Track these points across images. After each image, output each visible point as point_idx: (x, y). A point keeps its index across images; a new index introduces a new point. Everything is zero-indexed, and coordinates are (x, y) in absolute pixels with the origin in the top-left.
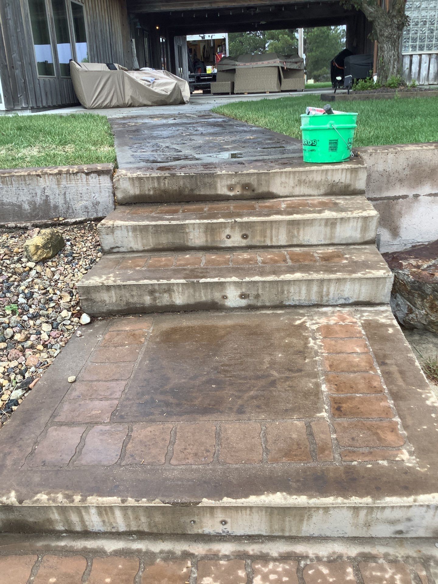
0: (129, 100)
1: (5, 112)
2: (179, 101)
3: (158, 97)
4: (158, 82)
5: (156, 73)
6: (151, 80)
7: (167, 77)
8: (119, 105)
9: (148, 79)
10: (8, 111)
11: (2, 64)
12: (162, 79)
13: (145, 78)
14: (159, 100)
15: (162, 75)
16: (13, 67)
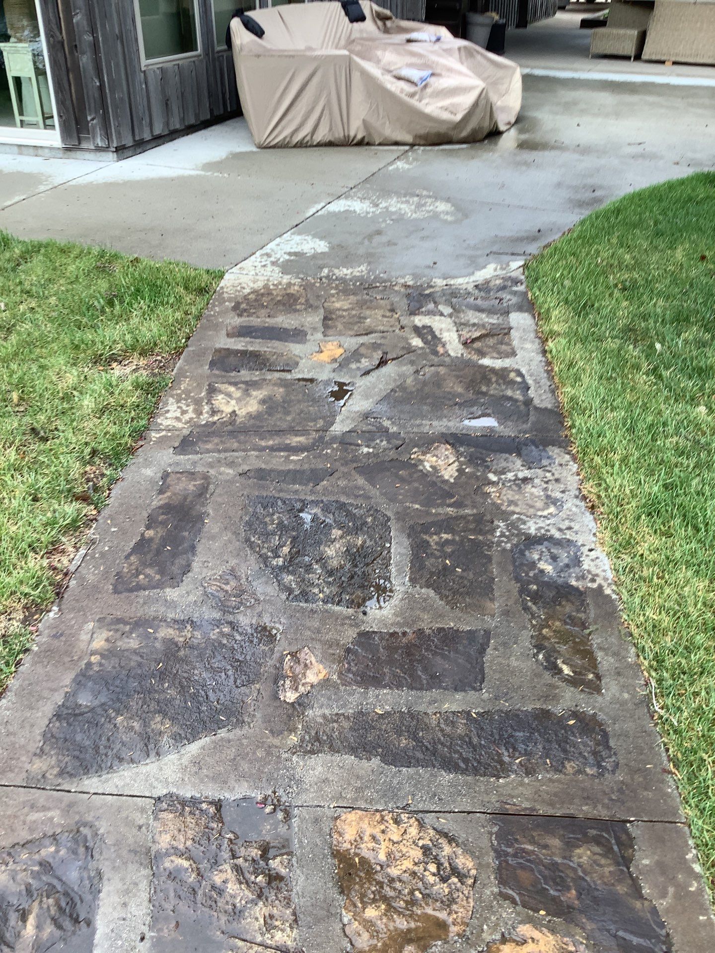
0: (357, 130)
1: (61, 152)
2: (485, 133)
3: (430, 124)
4: (436, 85)
5: (440, 55)
6: (421, 79)
7: (463, 69)
8: (333, 139)
9: (415, 74)
10: (67, 149)
11: (52, 36)
12: (448, 77)
13: (405, 72)
14: (434, 131)
15: (453, 62)
16: (76, 46)
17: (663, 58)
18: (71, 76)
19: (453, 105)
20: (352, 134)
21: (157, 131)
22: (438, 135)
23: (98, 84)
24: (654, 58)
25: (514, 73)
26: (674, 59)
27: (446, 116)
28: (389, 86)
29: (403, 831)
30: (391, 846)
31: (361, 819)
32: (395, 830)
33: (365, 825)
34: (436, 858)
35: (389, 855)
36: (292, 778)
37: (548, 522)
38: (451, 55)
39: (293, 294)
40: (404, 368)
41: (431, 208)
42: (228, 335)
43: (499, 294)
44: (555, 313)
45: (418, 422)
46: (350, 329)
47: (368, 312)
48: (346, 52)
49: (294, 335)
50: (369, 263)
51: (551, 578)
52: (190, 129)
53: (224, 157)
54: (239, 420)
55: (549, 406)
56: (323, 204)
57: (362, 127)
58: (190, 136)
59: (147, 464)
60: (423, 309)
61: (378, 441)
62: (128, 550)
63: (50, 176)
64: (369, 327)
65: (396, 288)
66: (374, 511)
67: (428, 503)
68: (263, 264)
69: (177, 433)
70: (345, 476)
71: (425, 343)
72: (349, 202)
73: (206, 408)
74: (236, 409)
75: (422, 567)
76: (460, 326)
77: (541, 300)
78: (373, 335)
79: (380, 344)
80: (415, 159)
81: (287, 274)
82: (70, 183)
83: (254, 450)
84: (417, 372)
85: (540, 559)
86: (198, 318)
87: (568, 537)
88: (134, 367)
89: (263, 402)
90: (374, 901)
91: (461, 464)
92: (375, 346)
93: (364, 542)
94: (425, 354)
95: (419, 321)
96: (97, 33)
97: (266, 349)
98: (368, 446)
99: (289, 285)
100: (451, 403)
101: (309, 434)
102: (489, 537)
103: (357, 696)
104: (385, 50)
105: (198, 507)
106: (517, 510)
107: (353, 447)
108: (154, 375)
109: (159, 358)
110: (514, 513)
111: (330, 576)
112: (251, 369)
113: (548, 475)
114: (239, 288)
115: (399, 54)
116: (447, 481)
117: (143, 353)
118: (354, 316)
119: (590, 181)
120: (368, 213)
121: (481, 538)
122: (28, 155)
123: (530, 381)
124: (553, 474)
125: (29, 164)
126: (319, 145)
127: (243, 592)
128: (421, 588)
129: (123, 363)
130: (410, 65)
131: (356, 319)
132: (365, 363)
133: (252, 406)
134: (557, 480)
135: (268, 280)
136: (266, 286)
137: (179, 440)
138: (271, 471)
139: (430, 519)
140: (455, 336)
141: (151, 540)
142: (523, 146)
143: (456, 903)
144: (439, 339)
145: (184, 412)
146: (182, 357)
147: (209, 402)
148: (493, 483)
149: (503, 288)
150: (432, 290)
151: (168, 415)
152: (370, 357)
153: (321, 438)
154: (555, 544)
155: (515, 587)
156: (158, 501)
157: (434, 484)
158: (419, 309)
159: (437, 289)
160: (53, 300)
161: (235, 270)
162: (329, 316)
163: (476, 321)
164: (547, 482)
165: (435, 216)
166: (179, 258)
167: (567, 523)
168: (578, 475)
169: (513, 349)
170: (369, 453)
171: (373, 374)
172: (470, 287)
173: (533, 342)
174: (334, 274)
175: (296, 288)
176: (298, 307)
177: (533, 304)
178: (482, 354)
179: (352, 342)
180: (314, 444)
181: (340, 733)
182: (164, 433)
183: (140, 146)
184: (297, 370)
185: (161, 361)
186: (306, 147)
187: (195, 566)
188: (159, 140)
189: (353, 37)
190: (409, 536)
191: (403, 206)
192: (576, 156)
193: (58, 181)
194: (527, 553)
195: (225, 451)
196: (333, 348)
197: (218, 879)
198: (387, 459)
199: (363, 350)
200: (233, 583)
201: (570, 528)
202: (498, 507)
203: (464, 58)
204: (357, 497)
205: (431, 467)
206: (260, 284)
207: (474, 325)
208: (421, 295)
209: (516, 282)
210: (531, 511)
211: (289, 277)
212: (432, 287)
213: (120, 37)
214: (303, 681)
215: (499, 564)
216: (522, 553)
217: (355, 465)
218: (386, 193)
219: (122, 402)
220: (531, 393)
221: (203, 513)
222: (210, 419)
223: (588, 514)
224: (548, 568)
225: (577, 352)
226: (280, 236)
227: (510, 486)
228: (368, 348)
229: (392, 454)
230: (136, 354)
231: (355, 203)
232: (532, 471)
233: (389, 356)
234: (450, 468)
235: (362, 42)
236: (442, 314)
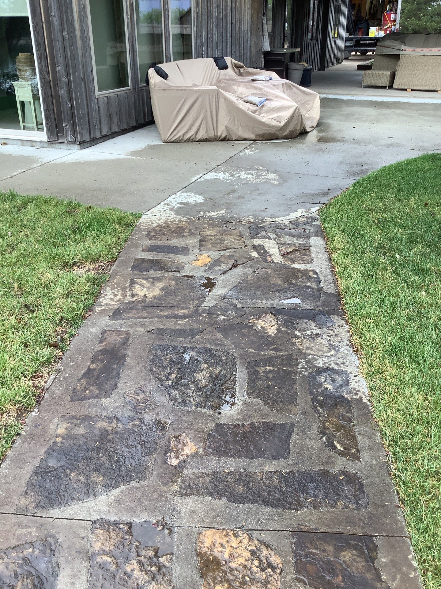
0: (222, 132)
1: (47, 144)
2: (298, 132)
3: (265, 128)
4: (269, 106)
5: (271, 89)
6: (260, 102)
7: (285, 96)
8: (208, 138)
9: (256, 100)
10: (51, 143)
11: (44, 78)
12: (276, 101)
13: (251, 99)
14: (267, 132)
15: (279, 92)
16: (57, 84)
17: (406, 88)
18: (54, 101)
19: (278, 117)
20: (219, 134)
21: (104, 132)
22: (270, 134)
23: (70, 106)
24: (400, 87)
25: (315, 97)
26: (412, 88)
27: (274, 123)
28: (241, 107)
29: (239, 541)
30: (232, 550)
31: (214, 534)
32: (235, 541)
33: (217, 538)
34: (258, 557)
35: (231, 555)
36: (174, 510)
37: (330, 360)
38: (278, 89)
39: (182, 227)
40: (247, 270)
41: (265, 176)
42: (143, 251)
43: (304, 227)
44: (337, 238)
45: (254, 301)
46: (216, 247)
47: (226, 237)
48: (215, 87)
49: (181, 251)
50: (228, 209)
51: (331, 392)
52: (124, 132)
53: (143, 148)
54: (148, 300)
55: (332, 292)
56: (201, 175)
57: (225, 130)
58: (123, 135)
59: (93, 325)
60: (259, 235)
61: (230, 312)
62: (80, 376)
63: (40, 158)
64: (226, 245)
65: (243, 223)
66: (227, 353)
67: (259, 348)
68: (165, 209)
69: (111, 307)
70: (210, 332)
71: (259, 255)
72: (216, 174)
73: (129, 293)
74: (147, 293)
75: (254, 386)
76: (280, 245)
77: (329, 229)
78: (228, 251)
79: (233, 256)
80: (256, 149)
81: (179, 215)
82: (52, 162)
83: (156, 317)
84: (254, 272)
85: (325, 382)
86: (126, 241)
87: (342, 368)
88: (87, 269)
89: (162, 289)
90: (221, 582)
91: (279, 325)
92: (230, 257)
93: (220, 371)
94: (259, 261)
95: (256, 242)
96: (70, 77)
97: (165, 259)
98: (224, 315)
99: (180, 221)
100: (274, 290)
101: (189, 308)
102: (295, 368)
103: (214, 462)
104: (239, 86)
105: (122, 351)
106: (312, 352)
107: (215, 316)
108: (99, 274)
109: (102, 264)
110: (310, 354)
111: (200, 391)
112: (156, 270)
113: (331, 332)
114: (150, 224)
115: (247, 88)
116: (271, 335)
117: (92, 261)
118: (218, 239)
119: (360, 160)
120: (227, 180)
121: (290, 369)
122: (27, 146)
123: (321, 277)
124: (334, 332)
125: (28, 151)
126: (200, 141)
127: (148, 400)
128: (254, 398)
129: (80, 267)
130: (254, 94)
131: (219, 241)
132: (224, 267)
133: (156, 292)
134: (336, 335)
135: (168, 219)
136: (166, 222)
137: (112, 312)
138: (166, 329)
139: (260, 358)
140: (277, 251)
141: (94, 370)
142: (321, 140)
143: (270, 584)
144: (268, 253)
145: (116, 295)
146: (115, 263)
147: (131, 289)
148: (298, 337)
149: (307, 223)
150: (264, 224)
151: (106, 297)
152: (227, 263)
153: (197, 311)
154: (334, 373)
155: (310, 398)
156: (98, 347)
157: (262, 337)
158: (256, 235)
159: (267, 224)
160: (40, 231)
161: (148, 213)
162: (203, 239)
163: (290, 242)
164: (330, 336)
165: (267, 181)
166: (115, 206)
167: (341, 360)
168: (349, 332)
169: (311, 258)
170: (224, 319)
171: (229, 273)
172: (287, 222)
173: (323, 254)
174: (207, 215)
175: (184, 223)
176: (185, 234)
177: (324, 232)
178: (293, 261)
179: (216, 255)
180: (192, 314)
181: (203, 484)
182: (103, 308)
183: (94, 141)
184: (183, 271)
185: (103, 266)
186: (192, 142)
187: (120, 385)
188: (105, 138)
189: (220, 78)
190: (247, 368)
191: (248, 176)
192: (352, 146)
193: (44, 161)
194: (317, 378)
195: (139, 318)
196: (205, 258)
197: (128, 569)
198: (235, 322)
199: (223, 259)
200: (142, 395)
201: (343, 363)
202: (300, 351)
203: (285, 90)
204: (216, 345)
205: (261, 327)
206: (163, 221)
207: (289, 244)
208: (257, 227)
209: (314, 219)
210: (321, 353)
211: (180, 217)
212: (264, 222)
213: (84, 79)
214: (182, 453)
215: (300, 384)
216: (314, 378)
217: (216, 326)
218: (239, 168)
219: (79, 290)
220: (322, 284)
221: (125, 355)
222: (131, 300)
223: (354, 355)
224: (330, 387)
225: (349, 260)
226: (175, 194)
227: (308, 338)
228: (225, 258)
229: (238, 320)
230: (88, 262)
231: (220, 174)
232: (321, 330)
233: (238, 263)
234: (272, 328)
235: (225, 81)
236: (270, 238)
